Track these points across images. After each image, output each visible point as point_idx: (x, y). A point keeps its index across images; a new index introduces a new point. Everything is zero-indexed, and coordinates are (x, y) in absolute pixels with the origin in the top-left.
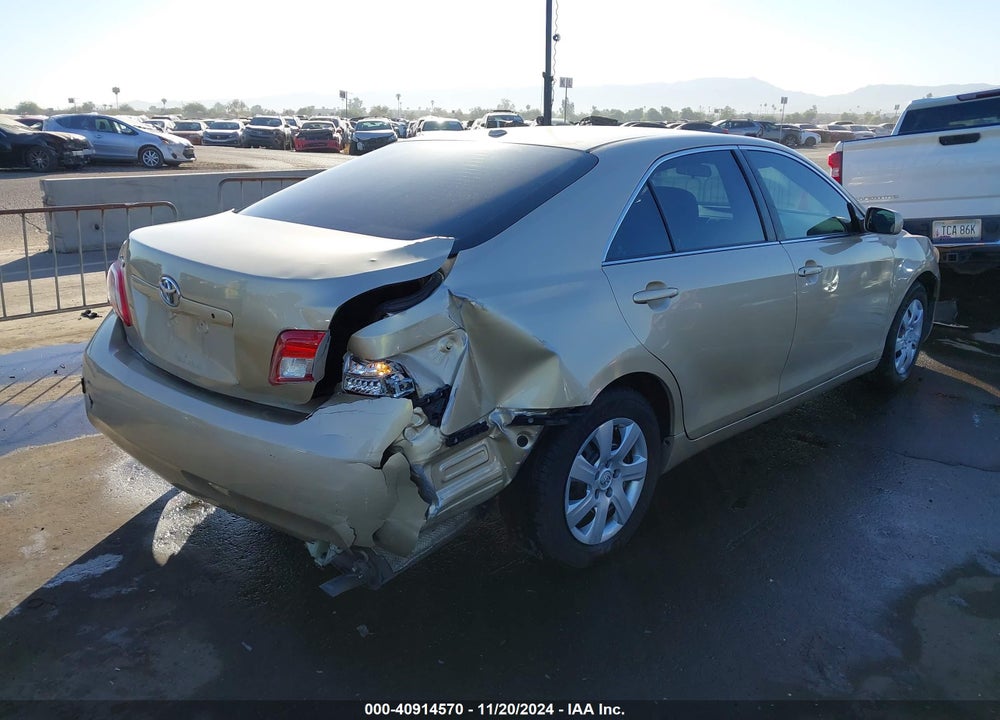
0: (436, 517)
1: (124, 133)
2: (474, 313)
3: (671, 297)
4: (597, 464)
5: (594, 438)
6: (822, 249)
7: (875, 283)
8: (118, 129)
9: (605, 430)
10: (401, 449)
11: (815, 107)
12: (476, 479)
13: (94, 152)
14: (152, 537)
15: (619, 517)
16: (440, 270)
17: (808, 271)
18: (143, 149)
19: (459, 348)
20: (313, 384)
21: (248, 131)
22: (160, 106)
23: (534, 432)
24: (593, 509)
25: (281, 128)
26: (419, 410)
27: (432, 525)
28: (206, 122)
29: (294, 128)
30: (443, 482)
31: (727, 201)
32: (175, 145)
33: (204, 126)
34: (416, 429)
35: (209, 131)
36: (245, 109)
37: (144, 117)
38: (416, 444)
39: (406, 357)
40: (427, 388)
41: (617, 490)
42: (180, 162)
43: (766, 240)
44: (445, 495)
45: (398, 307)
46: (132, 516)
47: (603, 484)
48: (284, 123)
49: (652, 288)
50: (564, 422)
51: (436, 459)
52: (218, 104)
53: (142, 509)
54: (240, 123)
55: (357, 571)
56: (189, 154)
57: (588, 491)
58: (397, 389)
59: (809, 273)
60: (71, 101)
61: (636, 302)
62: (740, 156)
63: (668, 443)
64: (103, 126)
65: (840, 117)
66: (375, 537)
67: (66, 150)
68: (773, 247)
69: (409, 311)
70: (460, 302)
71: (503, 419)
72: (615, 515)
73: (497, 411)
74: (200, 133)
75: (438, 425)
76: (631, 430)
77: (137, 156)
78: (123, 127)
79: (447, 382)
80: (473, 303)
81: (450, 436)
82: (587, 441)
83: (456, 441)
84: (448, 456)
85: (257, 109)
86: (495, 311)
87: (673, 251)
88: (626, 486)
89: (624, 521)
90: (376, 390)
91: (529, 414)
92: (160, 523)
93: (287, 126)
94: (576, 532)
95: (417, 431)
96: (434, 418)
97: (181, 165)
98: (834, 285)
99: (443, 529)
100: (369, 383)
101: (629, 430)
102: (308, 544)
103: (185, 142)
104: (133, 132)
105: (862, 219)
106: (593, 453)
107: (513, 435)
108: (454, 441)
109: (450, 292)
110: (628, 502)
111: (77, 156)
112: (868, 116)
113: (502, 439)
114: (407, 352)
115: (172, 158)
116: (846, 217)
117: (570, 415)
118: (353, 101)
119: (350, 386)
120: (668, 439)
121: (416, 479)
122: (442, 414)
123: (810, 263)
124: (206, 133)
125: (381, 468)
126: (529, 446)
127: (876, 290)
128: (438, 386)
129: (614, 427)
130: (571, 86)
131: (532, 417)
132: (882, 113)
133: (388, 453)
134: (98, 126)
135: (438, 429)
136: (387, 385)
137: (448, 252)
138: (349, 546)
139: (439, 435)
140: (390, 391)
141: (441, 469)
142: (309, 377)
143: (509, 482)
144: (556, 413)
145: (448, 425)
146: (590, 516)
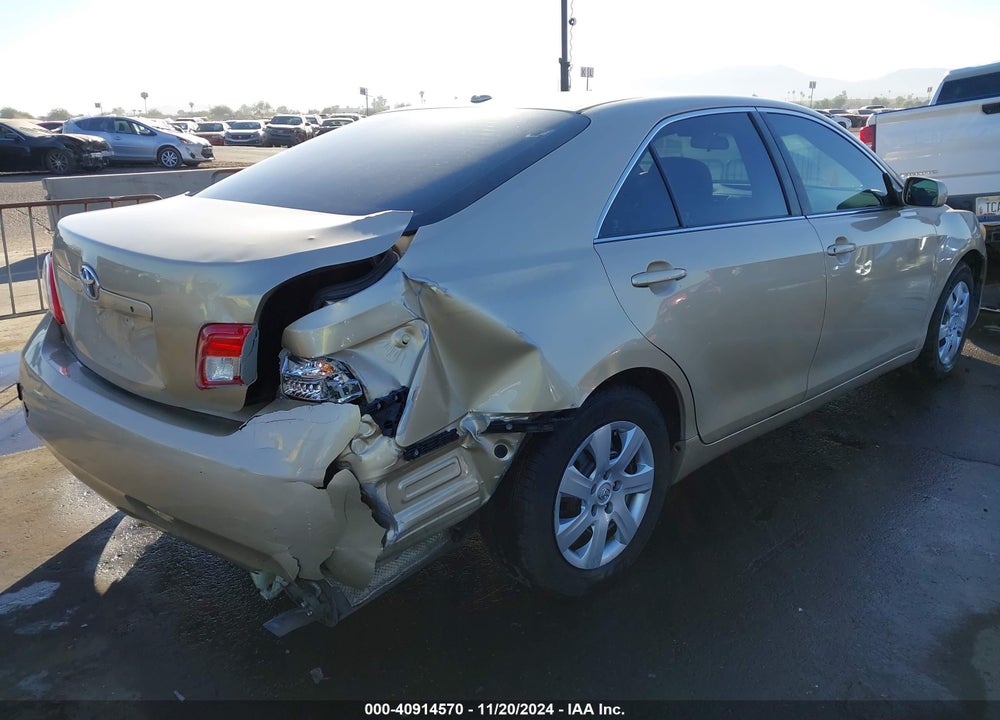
0: (395, 544)
1: (142, 134)
2: (435, 300)
3: (677, 279)
4: (593, 476)
5: (589, 445)
6: (856, 225)
7: (912, 266)
8: (138, 130)
9: (601, 436)
10: (348, 465)
11: (844, 93)
12: (445, 497)
13: (113, 153)
14: (97, 561)
15: (621, 534)
16: (394, 248)
17: (839, 249)
18: (162, 150)
19: (418, 343)
20: (244, 389)
21: (269, 130)
22: (188, 109)
23: (514, 440)
24: (590, 528)
25: (302, 126)
26: (367, 417)
27: (392, 553)
28: (228, 123)
29: (315, 126)
30: (403, 502)
31: (745, 178)
32: (194, 145)
33: (226, 127)
34: (365, 440)
35: (231, 131)
36: (270, 110)
37: (169, 120)
38: (365, 458)
39: (351, 354)
40: (377, 390)
41: (618, 505)
42: (199, 162)
43: (790, 214)
44: (404, 518)
45: (340, 293)
46: (79, 536)
47: (602, 498)
48: (305, 121)
49: (653, 268)
50: (548, 428)
51: (392, 476)
52: (244, 107)
53: (93, 527)
54: (261, 122)
55: (307, 607)
56: (207, 153)
57: (583, 508)
58: (342, 393)
59: (839, 251)
60: (98, 105)
61: (635, 285)
62: (758, 118)
63: (679, 448)
64: (122, 127)
65: (870, 102)
66: (324, 567)
67: (84, 152)
68: (797, 223)
69: (351, 299)
70: (419, 287)
71: (476, 426)
72: (617, 534)
73: (469, 416)
74: (222, 133)
75: (393, 435)
76: (633, 435)
77: (155, 156)
78: (142, 128)
79: (404, 383)
80: (434, 289)
81: (407, 448)
82: (579, 450)
83: (417, 453)
84: (408, 472)
85: (283, 109)
86: (462, 299)
87: (681, 226)
88: (630, 500)
89: (628, 540)
90: (317, 393)
91: (507, 419)
92: (109, 544)
93: (307, 124)
94: (570, 556)
95: (367, 443)
96: (387, 427)
97: (200, 165)
98: (868, 267)
99: (413, 554)
100: (308, 386)
101: (630, 434)
102: (253, 574)
103: (204, 142)
104: (152, 133)
105: (900, 191)
106: (587, 463)
107: (489, 444)
108: (414, 454)
109: (406, 277)
110: (633, 520)
111: (97, 159)
112: (900, 100)
113: (476, 449)
114: (352, 347)
115: (191, 158)
116: (882, 190)
117: (555, 420)
118: (377, 100)
119: (289, 389)
120: (679, 443)
121: (368, 500)
122: (397, 422)
123: (841, 240)
124: (228, 133)
125: (325, 487)
126: (508, 457)
127: (914, 273)
128: (393, 388)
129: (613, 432)
130: (591, 76)
131: (510, 422)
132: (914, 97)
133: (333, 469)
134: (117, 128)
135: (392, 440)
136: (330, 388)
137: (404, 227)
138: (293, 579)
139: (394, 447)
140: (332, 395)
141: (400, 487)
142: (237, 380)
143: (487, 500)
144: (539, 418)
145: (405, 434)
146: (586, 536)
